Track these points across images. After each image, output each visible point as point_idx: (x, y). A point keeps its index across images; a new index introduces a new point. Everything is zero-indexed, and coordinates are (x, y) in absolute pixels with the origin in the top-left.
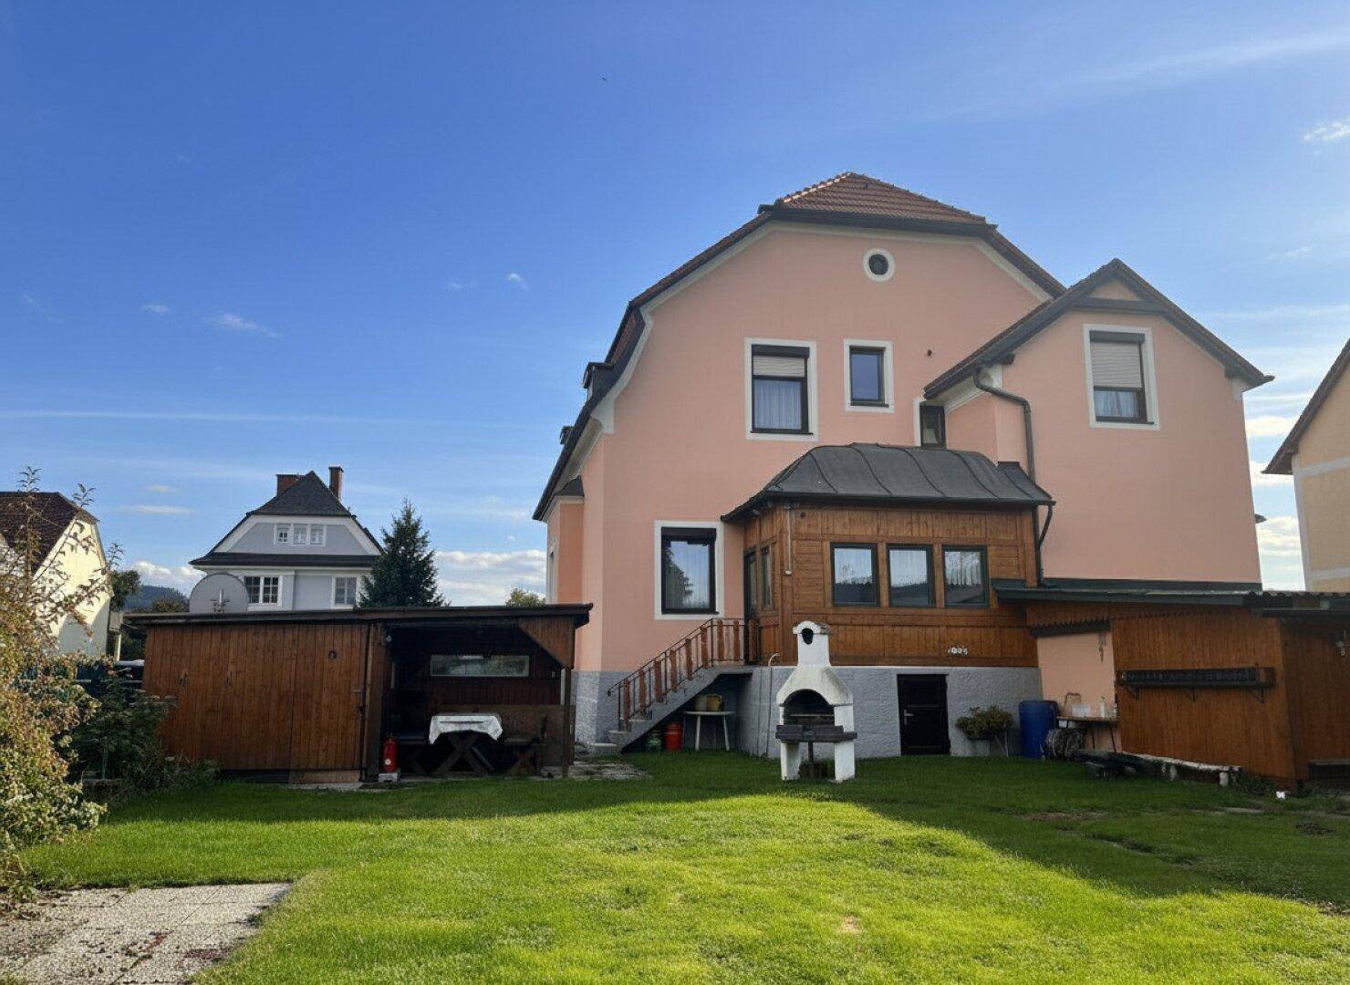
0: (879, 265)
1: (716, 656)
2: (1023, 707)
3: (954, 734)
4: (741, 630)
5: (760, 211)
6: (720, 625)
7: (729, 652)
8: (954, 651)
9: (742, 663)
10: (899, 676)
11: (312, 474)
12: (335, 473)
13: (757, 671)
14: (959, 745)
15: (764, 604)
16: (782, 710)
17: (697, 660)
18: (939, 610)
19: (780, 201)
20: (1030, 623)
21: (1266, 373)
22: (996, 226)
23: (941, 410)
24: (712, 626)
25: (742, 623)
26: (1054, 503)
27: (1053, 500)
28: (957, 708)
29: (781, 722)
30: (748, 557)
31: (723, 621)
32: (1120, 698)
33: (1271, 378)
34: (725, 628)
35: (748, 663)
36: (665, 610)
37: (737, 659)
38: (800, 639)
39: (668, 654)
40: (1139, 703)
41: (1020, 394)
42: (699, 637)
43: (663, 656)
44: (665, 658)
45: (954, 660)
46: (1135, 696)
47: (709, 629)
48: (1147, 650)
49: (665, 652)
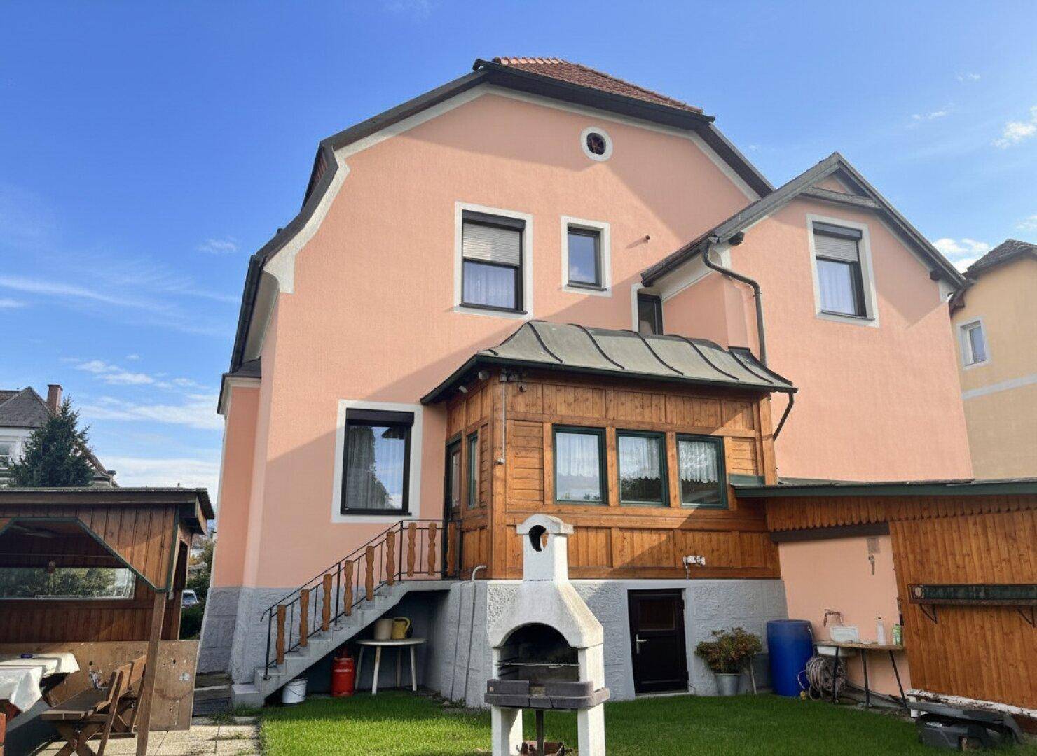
0: (596, 144)
1: (405, 568)
2: (772, 628)
4: (439, 533)
5: (475, 68)
6: (413, 528)
7: (421, 563)
8: (691, 560)
9: (438, 576)
10: (631, 593)
11: (29, 389)
12: (54, 389)
13: (455, 586)
14: (700, 680)
15: (469, 502)
16: (496, 657)
17: (379, 575)
18: (676, 510)
19: (497, 61)
20: (770, 528)
22: (713, 119)
23: (657, 300)
24: (402, 529)
25: (440, 525)
26: (795, 390)
27: (794, 386)
28: (697, 631)
29: (495, 674)
30: (452, 448)
31: (418, 523)
32: (906, 619)
34: (418, 532)
35: (445, 576)
36: (344, 511)
37: (432, 571)
38: (527, 541)
39: (343, 566)
40: (936, 628)
41: (751, 278)
42: (385, 544)
43: (336, 569)
44: (339, 570)
45: (696, 572)
46: (933, 616)
47: (398, 535)
48: (950, 558)
49: (339, 564)
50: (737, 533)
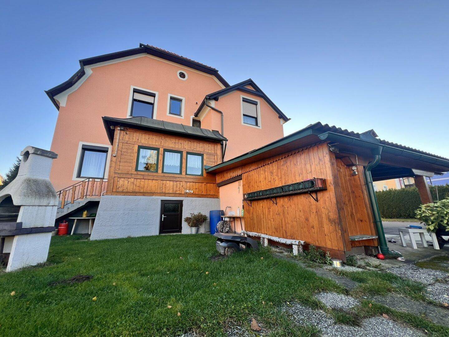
0: (182, 75)
1: (89, 194)
2: (211, 213)
3: (184, 225)
4: (105, 184)
5: (140, 46)
6: (94, 181)
7: (96, 192)
8: (187, 191)
10: (162, 201)
14: (186, 229)
17: (77, 196)
18: (184, 176)
20: (217, 182)
21: (288, 118)
24: (89, 181)
26: (227, 140)
27: (227, 139)
28: (186, 213)
32: (245, 206)
33: (290, 119)
34: (96, 182)
36: (79, 177)
39: (62, 192)
40: (251, 208)
41: (220, 110)
42: (81, 185)
43: (59, 193)
44: (60, 193)
45: (187, 195)
46: (250, 205)
47: (87, 183)
48: (256, 183)
49: (60, 191)
50: (205, 183)
